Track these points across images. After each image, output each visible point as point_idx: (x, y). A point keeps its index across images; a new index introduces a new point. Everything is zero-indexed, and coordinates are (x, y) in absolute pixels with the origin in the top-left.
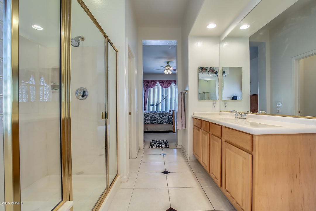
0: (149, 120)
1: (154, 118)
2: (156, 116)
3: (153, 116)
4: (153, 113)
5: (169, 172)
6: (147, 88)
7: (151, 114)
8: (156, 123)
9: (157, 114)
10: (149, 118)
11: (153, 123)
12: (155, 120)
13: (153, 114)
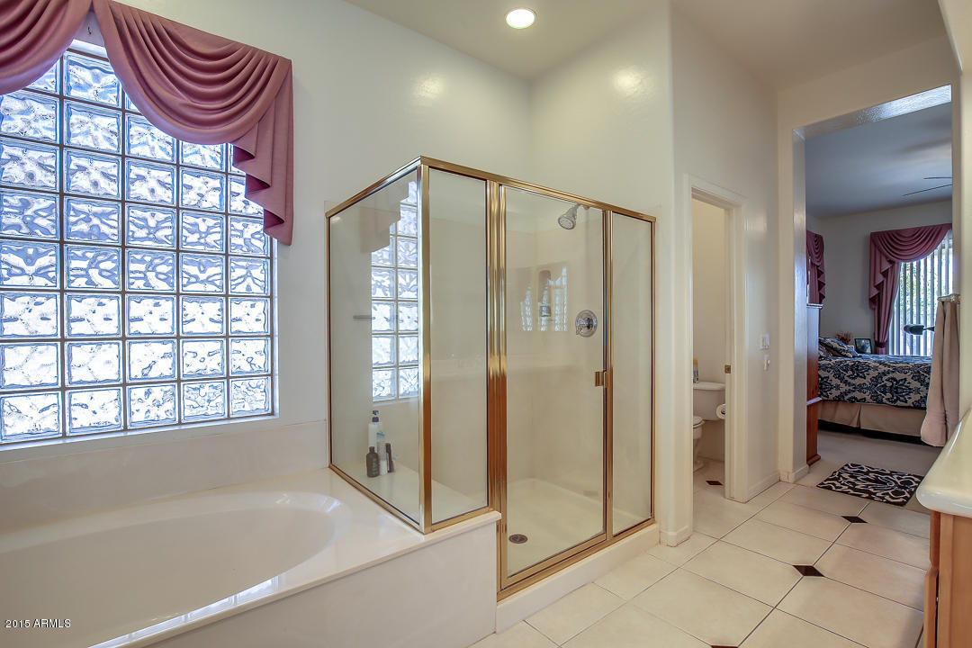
0: (867, 388)
1: (889, 384)
2: (898, 376)
3: (884, 374)
4: (885, 365)
5: (821, 575)
6: (891, 262)
7: (876, 368)
8: (899, 403)
9: (902, 370)
10: (864, 381)
11: (881, 402)
12: (895, 390)
13: (882, 368)
